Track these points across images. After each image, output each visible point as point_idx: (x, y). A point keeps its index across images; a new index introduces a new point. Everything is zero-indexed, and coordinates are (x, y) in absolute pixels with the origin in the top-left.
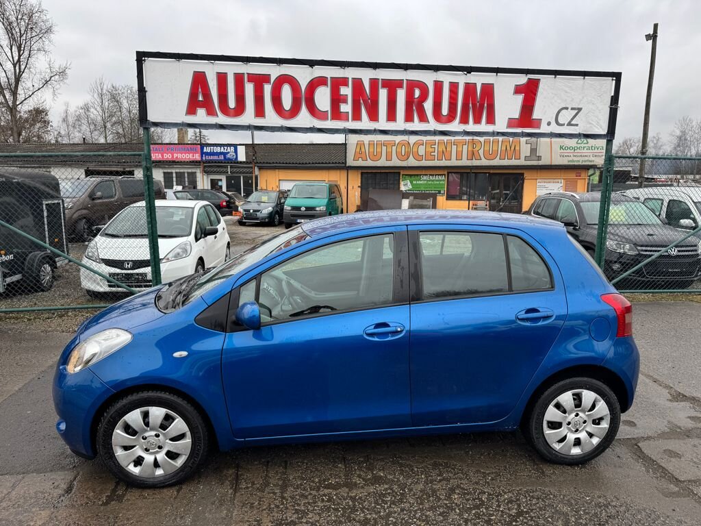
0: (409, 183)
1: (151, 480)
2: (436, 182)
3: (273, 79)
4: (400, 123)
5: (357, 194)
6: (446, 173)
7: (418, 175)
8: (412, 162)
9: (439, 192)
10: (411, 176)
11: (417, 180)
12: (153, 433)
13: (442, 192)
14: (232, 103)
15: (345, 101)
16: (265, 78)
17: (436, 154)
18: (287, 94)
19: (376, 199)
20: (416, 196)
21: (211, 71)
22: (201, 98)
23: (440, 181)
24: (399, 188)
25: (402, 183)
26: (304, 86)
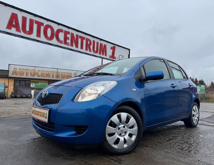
0: (34, 85)
1: (123, 150)
3: (44, 25)
4: (84, 50)
5: (12, 87)
6: (48, 82)
7: (37, 82)
8: (36, 77)
10: (35, 82)
11: (37, 84)
12: (123, 126)
14: (28, 29)
15: (68, 39)
16: (42, 24)
17: (45, 75)
18: (49, 32)
19: (20, 90)
20: (37, 89)
21: (20, 15)
22: (14, 24)
24: (30, 86)
25: (31, 84)
26: (55, 30)
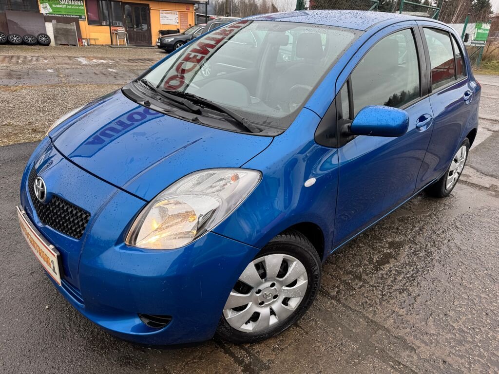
0: (48, 6)
2: (75, 7)
9: (81, 17)
11: (56, 4)
12: (269, 283)
13: (83, 17)
19: (16, 21)
20: (59, 20)
23: (79, 6)
24: (39, 10)
25: (41, 6)
